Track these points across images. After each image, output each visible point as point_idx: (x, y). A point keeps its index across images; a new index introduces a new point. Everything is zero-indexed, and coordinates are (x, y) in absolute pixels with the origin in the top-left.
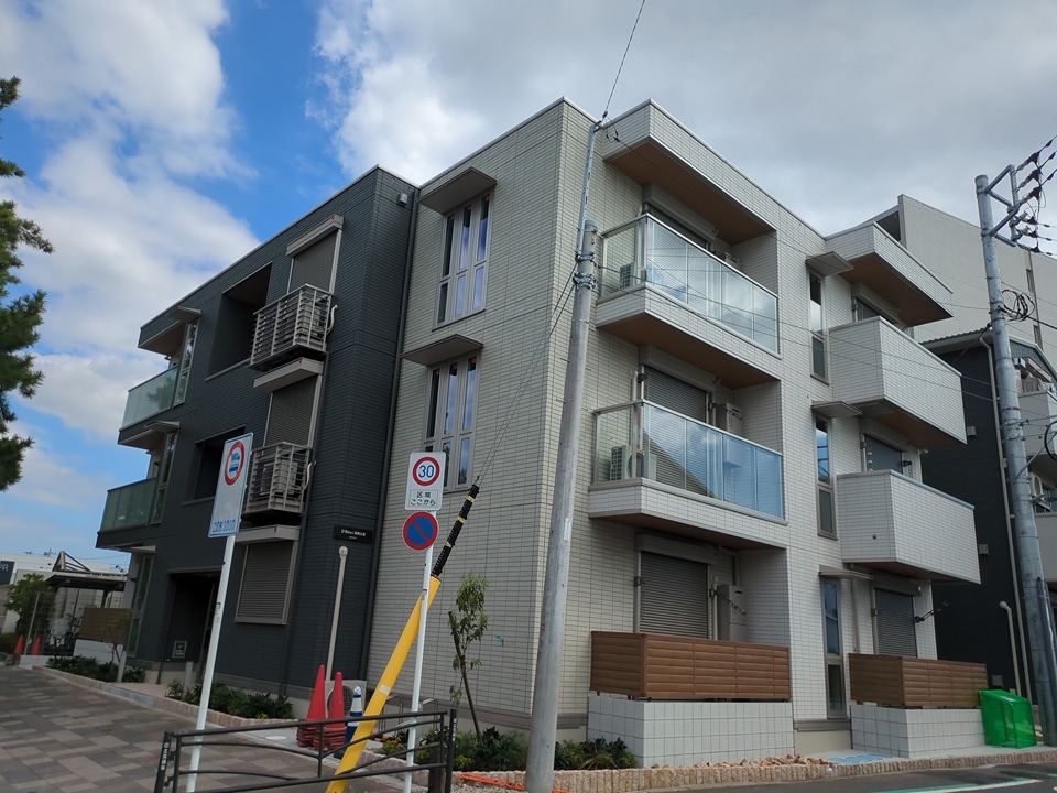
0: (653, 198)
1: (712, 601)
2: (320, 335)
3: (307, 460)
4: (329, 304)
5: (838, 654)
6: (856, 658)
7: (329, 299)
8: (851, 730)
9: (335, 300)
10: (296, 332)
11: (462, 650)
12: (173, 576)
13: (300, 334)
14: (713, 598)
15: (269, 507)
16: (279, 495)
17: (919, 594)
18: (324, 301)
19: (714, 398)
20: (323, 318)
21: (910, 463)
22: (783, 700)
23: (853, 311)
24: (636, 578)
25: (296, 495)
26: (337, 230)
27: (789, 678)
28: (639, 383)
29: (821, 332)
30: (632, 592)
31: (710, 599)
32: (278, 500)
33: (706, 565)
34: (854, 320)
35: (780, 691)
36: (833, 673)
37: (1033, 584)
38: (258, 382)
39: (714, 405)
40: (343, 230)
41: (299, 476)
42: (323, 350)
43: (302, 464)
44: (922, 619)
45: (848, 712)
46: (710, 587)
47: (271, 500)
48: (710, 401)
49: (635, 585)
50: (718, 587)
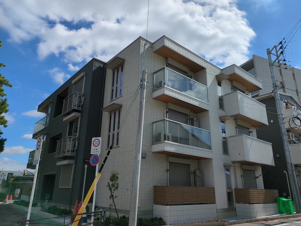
0: (169, 62)
1: (192, 175)
2: (80, 105)
3: (76, 141)
4: (82, 97)
5: (231, 189)
6: (237, 190)
7: (82, 95)
8: (236, 211)
9: (84, 95)
10: (73, 105)
11: (112, 193)
12: (45, 176)
13: (74, 106)
14: (192, 174)
15: (66, 155)
16: (69, 151)
17: (257, 170)
18: (81, 96)
19: (190, 116)
20: (80, 101)
21: (252, 132)
22: (213, 203)
23: (232, 89)
24: (167, 170)
25: (74, 151)
26: (84, 76)
27: (215, 197)
28: (167, 113)
29: (222, 96)
30: (166, 174)
31: (191, 175)
32: (68, 153)
33: (190, 165)
34: (232, 91)
35: (212, 201)
36: (229, 195)
37: (290, 165)
38: (64, 119)
39: (190, 119)
40: (86, 76)
41: (74, 146)
42: (81, 109)
43: (75, 142)
44: (258, 177)
45: (235, 206)
46: (191, 171)
47: (66, 153)
48: (189, 117)
49: (167, 172)
50: (194, 171)
